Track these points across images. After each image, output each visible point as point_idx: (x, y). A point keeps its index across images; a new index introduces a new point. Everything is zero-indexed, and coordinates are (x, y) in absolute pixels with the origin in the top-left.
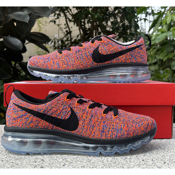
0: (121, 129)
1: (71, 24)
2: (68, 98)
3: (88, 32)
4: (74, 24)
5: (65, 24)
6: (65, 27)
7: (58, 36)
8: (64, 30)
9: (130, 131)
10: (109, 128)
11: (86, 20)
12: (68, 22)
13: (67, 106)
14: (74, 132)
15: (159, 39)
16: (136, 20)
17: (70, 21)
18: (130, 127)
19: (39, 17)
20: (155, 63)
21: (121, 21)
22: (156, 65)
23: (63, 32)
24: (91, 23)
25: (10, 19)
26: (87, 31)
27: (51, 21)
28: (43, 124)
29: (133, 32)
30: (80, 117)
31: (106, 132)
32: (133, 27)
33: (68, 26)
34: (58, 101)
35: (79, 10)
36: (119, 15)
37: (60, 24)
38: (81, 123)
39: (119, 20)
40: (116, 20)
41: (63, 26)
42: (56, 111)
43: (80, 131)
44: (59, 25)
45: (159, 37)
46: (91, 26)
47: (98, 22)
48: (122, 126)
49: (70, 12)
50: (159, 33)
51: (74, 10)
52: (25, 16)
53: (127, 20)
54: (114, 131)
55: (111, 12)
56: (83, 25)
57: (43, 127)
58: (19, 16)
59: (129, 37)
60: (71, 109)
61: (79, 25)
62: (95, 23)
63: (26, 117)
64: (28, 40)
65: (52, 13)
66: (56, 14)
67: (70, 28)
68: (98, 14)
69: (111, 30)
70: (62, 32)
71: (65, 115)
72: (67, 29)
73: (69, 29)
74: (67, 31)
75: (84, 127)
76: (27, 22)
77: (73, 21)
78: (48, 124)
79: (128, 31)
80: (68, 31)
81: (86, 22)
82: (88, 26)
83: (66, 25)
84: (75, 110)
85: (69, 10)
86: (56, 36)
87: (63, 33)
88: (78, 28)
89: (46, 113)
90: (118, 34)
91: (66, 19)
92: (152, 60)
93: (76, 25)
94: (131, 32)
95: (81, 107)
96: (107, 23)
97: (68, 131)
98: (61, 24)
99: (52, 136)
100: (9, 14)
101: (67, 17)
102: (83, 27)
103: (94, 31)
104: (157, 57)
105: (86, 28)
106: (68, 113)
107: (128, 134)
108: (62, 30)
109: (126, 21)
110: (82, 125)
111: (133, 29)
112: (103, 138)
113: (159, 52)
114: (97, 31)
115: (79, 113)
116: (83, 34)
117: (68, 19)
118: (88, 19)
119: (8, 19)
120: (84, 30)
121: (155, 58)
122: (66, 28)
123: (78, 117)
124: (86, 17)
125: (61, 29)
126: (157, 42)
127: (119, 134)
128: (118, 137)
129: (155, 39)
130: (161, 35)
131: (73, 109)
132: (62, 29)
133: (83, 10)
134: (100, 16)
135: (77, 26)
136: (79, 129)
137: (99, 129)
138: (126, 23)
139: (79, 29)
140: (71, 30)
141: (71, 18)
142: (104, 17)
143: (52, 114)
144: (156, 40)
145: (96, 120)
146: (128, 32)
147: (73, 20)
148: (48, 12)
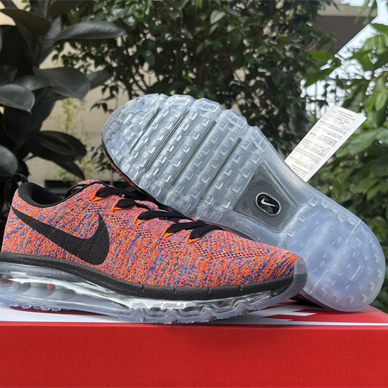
0: (193, 267)
2: (98, 194)
9: (212, 274)
10: (168, 263)
13: (92, 212)
18: (215, 264)
28: (49, 247)
30: (113, 236)
31: (158, 270)
34: (78, 200)
38: (112, 247)
42: (72, 221)
43: (109, 266)
48: (197, 262)
54: (175, 270)
57: (48, 254)
60: (101, 218)
71: (85, 231)
75: (117, 256)
78: (55, 247)
84: (107, 220)
89: (53, 224)
97: (92, 266)
99: (63, 273)
106: (93, 225)
107: (206, 279)
110: (114, 252)
112: (149, 282)
115: (112, 227)
123: (110, 235)
127: (185, 277)
128: (180, 284)
131: (104, 218)
136: (108, 261)
137: (146, 263)
143: (64, 227)
145: (145, 244)
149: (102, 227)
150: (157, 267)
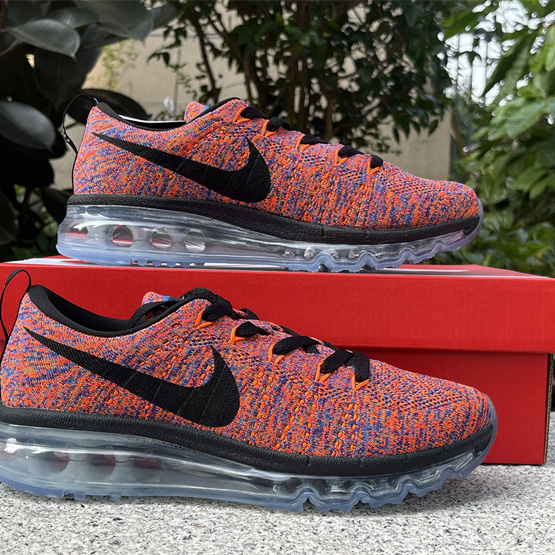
0: (379, 425)
1: (219, 65)
2: (205, 317)
3: (277, 93)
4: (230, 63)
5: (198, 65)
6: (198, 73)
7: (172, 103)
8: (196, 85)
9: (407, 434)
10: (340, 422)
11: (272, 52)
12: (210, 56)
13: (202, 344)
14: (224, 431)
15: (518, 122)
16: (441, 56)
17: (217, 53)
18: (407, 420)
19: (112, 38)
20: (502, 205)
21: (390, 59)
22: (505, 212)
23: (191, 89)
24: (286, 61)
25: (14, 44)
26: (274, 88)
27: (156, 55)
28: (123, 400)
29: (431, 97)
30: (244, 382)
31: (327, 433)
32: (428, 80)
33: (209, 70)
34: (173, 326)
35: (247, 18)
36: (383, 37)
37: (181, 63)
38: (245, 400)
39: (382, 55)
40: (372, 54)
41: (192, 71)
42: (167, 359)
43: (242, 427)
44: (177, 67)
45: (517, 116)
46: (288, 73)
47: (309, 61)
48: (383, 417)
49: (217, 24)
50: (520, 101)
51: (230, 19)
52: (64, 36)
53: (411, 55)
54: (353, 432)
55: (355, 28)
56: (259, 69)
57: (123, 412)
58: (48, 33)
59: (415, 114)
60: (216, 355)
61: (246, 67)
62: (300, 64)
63: (68, 375)
64: (71, 116)
65: (156, 26)
66: (170, 28)
67: (216, 77)
68: (313, 33)
69: (355, 87)
70: (187, 89)
71: (195, 375)
72: (206, 81)
73: (213, 81)
74: (204, 88)
75: (256, 414)
76: (73, 55)
77: (226, 55)
78: (137, 400)
79: (414, 93)
80: (210, 88)
81: (270, 59)
82: (276, 72)
83: (203, 67)
84: (228, 358)
85: (214, 18)
86: (166, 102)
87: (191, 95)
88: (241, 77)
89: (132, 364)
90: (377, 101)
91: (203, 45)
92: (491, 193)
93: (234, 67)
94: (423, 98)
95: (249, 348)
96: (341, 62)
97: (204, 428)
98: (184, 65)
99: (149, 440)
100: (13, 25)
101: (206, 41)
102: (259, 74)
103: (298, 90)
104: (508, 185)
105: (270, 80)
106: (206, 366)
107: (401, 443)
108: (187, 84)
109: (405, 58)
110: (248, 407)
111: (428, 87)
112: (317, 452)
113: (515, 168)
114: (306, 90)
115: (240, 368)
116: (259, 99)
117: (208, 48)
118: (278, 50)
119: (9, 45)
120: (264, 85)
121: (503, 185)
122: (203, 77)
123: (238, 381)
124: (272, 41)
125: (184, 80)
126: (511, 131)
127: (372, 442)
128: (366, 453)
129: (503, 122)
130: (523, 110)
131: (222, 353)
132: (189, 80)
133: (263, 16)
134: (317, 41)
135: (240, 70)
136: (240, 420)
137: (307, 423)
138: (408, 64)
139: (247, 83)
140: (218, 84)
141: (218, 42)
142: (333, 44)
143: (153, 369)
144: (507, 125)
145: (297, 392)
146: (411, 98)
147: (226, 49)
148: (145, 24)
149: (221, 369)
150: (325, 429)
